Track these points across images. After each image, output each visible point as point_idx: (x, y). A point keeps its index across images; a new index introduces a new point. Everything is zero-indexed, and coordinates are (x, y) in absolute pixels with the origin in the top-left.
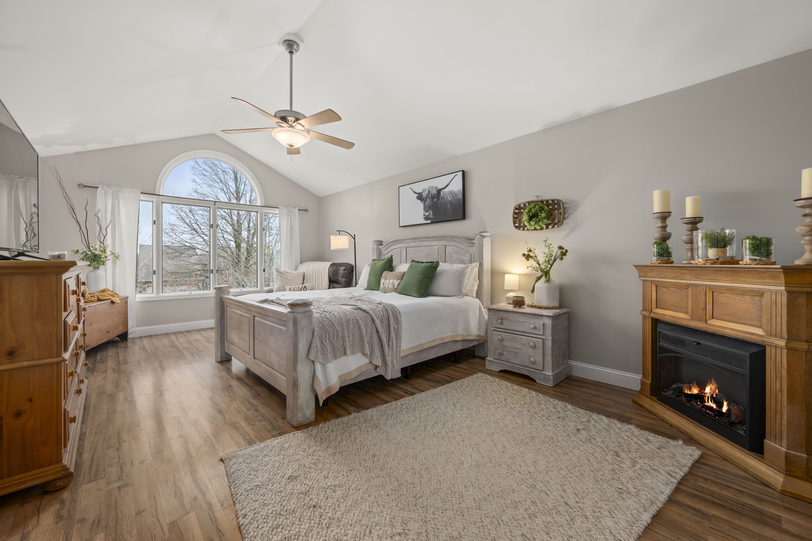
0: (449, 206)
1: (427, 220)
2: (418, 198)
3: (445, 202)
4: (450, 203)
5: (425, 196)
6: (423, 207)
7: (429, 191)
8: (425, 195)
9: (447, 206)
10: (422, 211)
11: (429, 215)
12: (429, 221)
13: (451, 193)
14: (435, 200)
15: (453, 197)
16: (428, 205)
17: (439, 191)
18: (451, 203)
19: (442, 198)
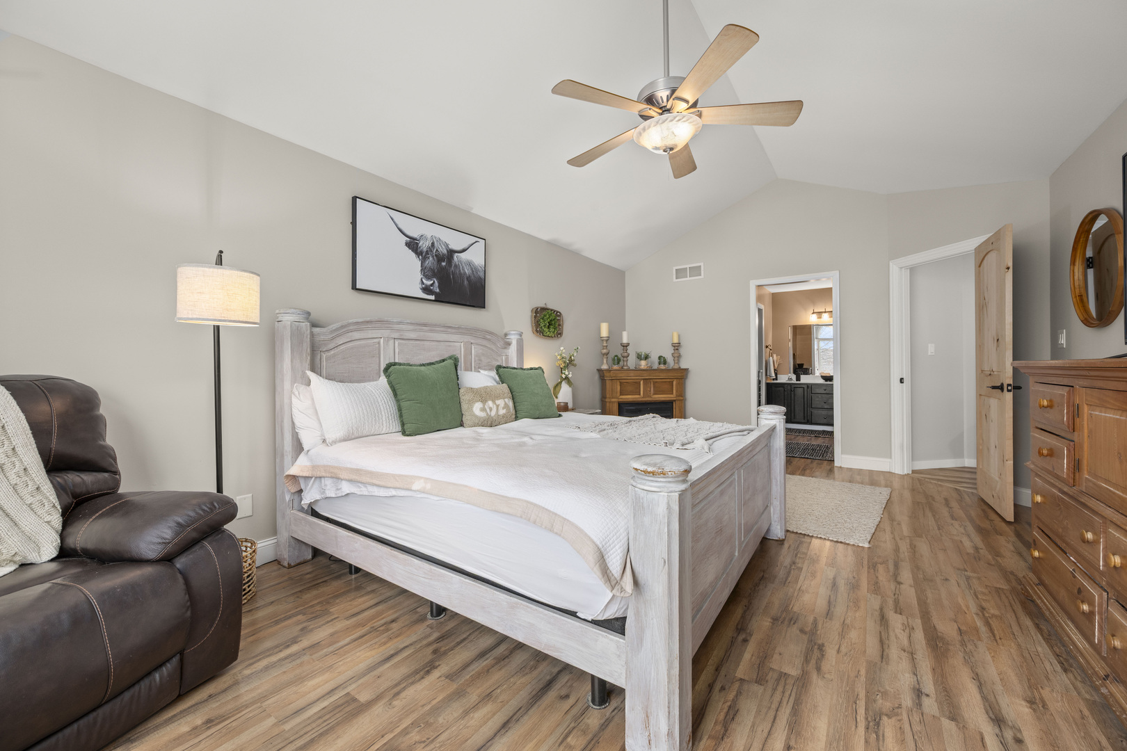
0: (466, 282)
1: (428, 294)
2: (408, 245)
3: (460, 274)
4: (467, 279)
5: (425, 250)
6: (420, 268)
7: (433, 244)
8: (424, 245)
9: (463, 281)
10: (419, 276)
11: (432, 285)
12: (432, 297)
13: (470, 264)
14: (444, 264)
15: (473, 271)
16: (430, 268)
17: (452, 252)
18: (469, 278)
19: (456, 266)
